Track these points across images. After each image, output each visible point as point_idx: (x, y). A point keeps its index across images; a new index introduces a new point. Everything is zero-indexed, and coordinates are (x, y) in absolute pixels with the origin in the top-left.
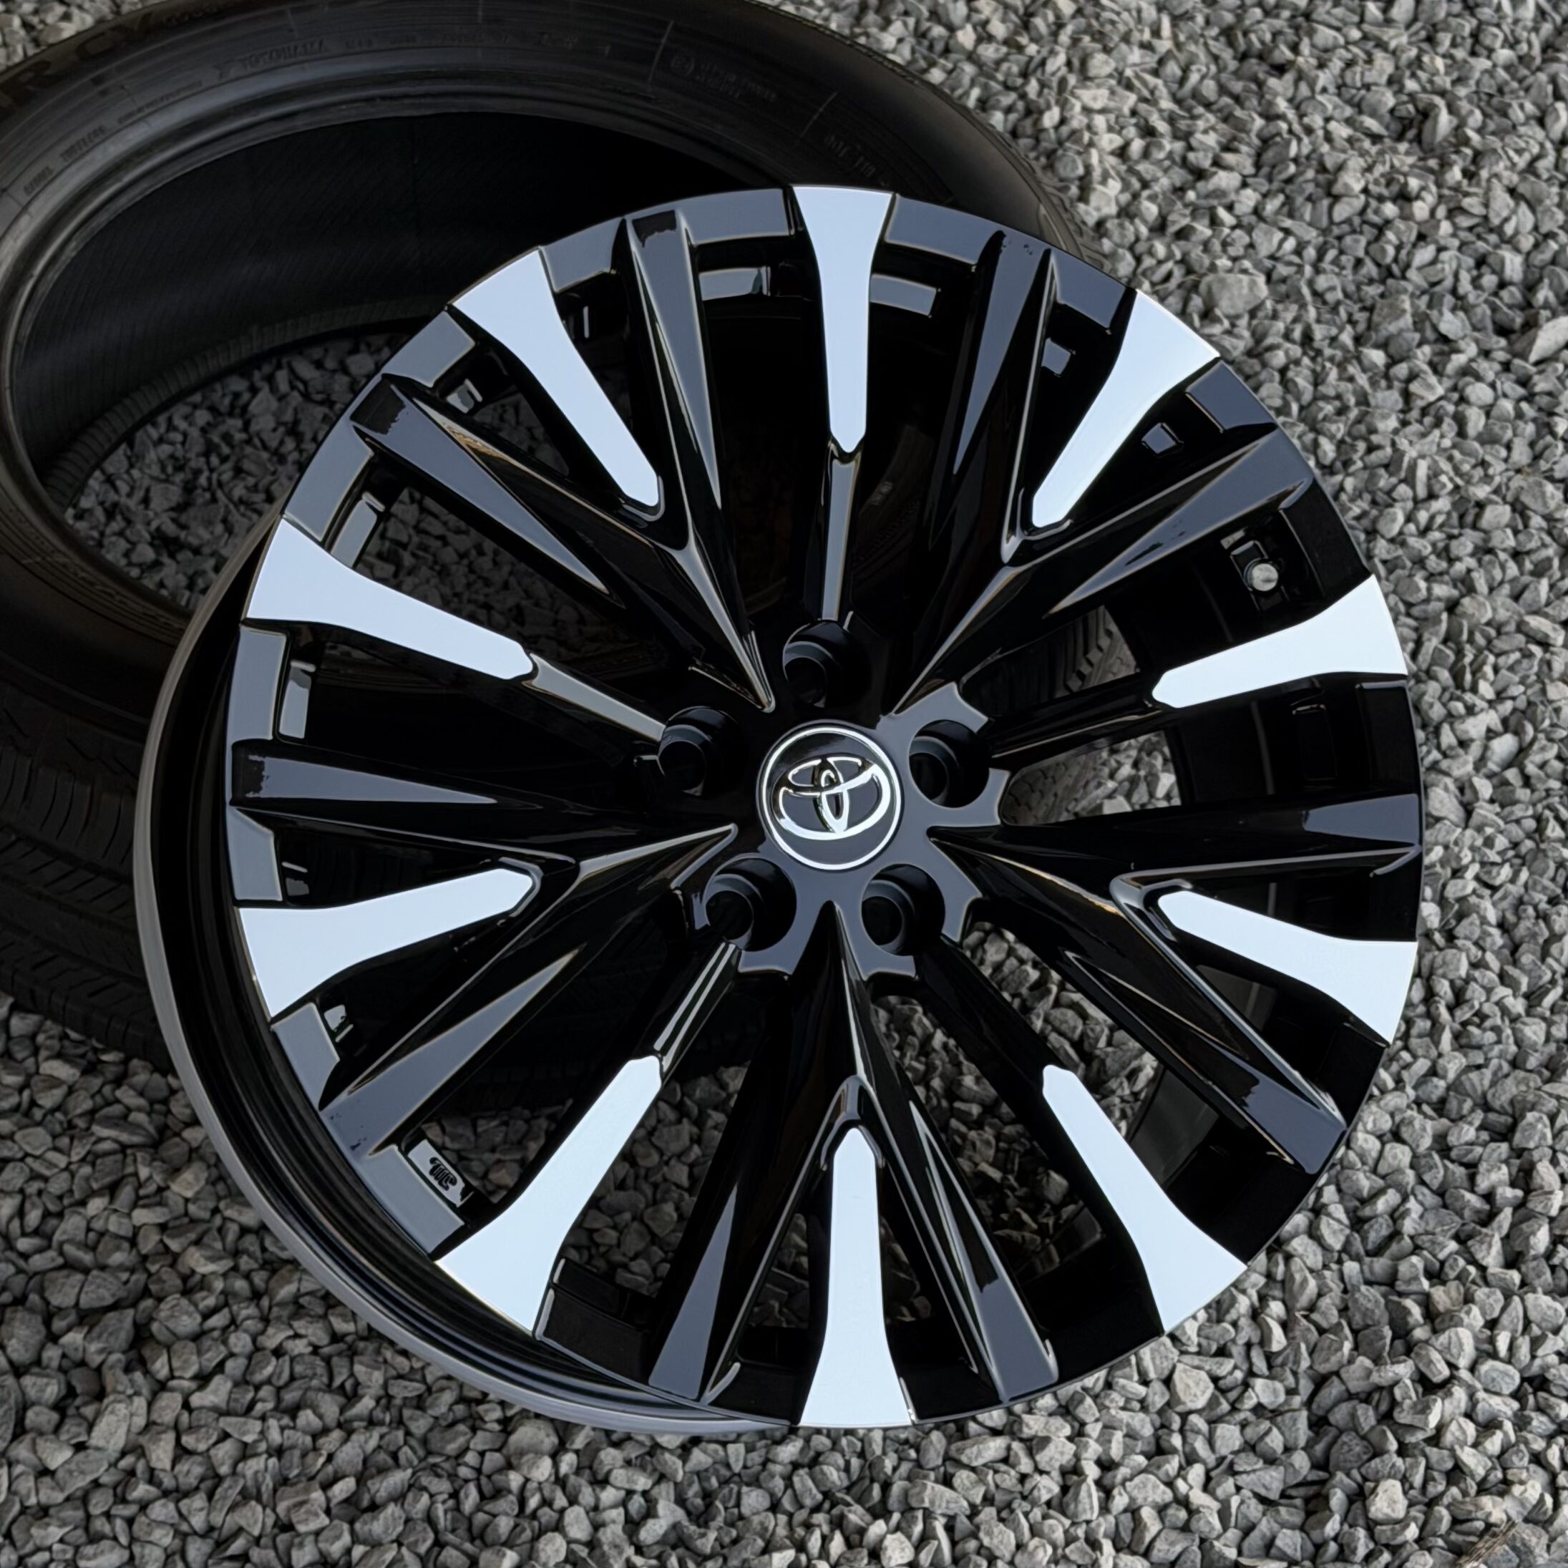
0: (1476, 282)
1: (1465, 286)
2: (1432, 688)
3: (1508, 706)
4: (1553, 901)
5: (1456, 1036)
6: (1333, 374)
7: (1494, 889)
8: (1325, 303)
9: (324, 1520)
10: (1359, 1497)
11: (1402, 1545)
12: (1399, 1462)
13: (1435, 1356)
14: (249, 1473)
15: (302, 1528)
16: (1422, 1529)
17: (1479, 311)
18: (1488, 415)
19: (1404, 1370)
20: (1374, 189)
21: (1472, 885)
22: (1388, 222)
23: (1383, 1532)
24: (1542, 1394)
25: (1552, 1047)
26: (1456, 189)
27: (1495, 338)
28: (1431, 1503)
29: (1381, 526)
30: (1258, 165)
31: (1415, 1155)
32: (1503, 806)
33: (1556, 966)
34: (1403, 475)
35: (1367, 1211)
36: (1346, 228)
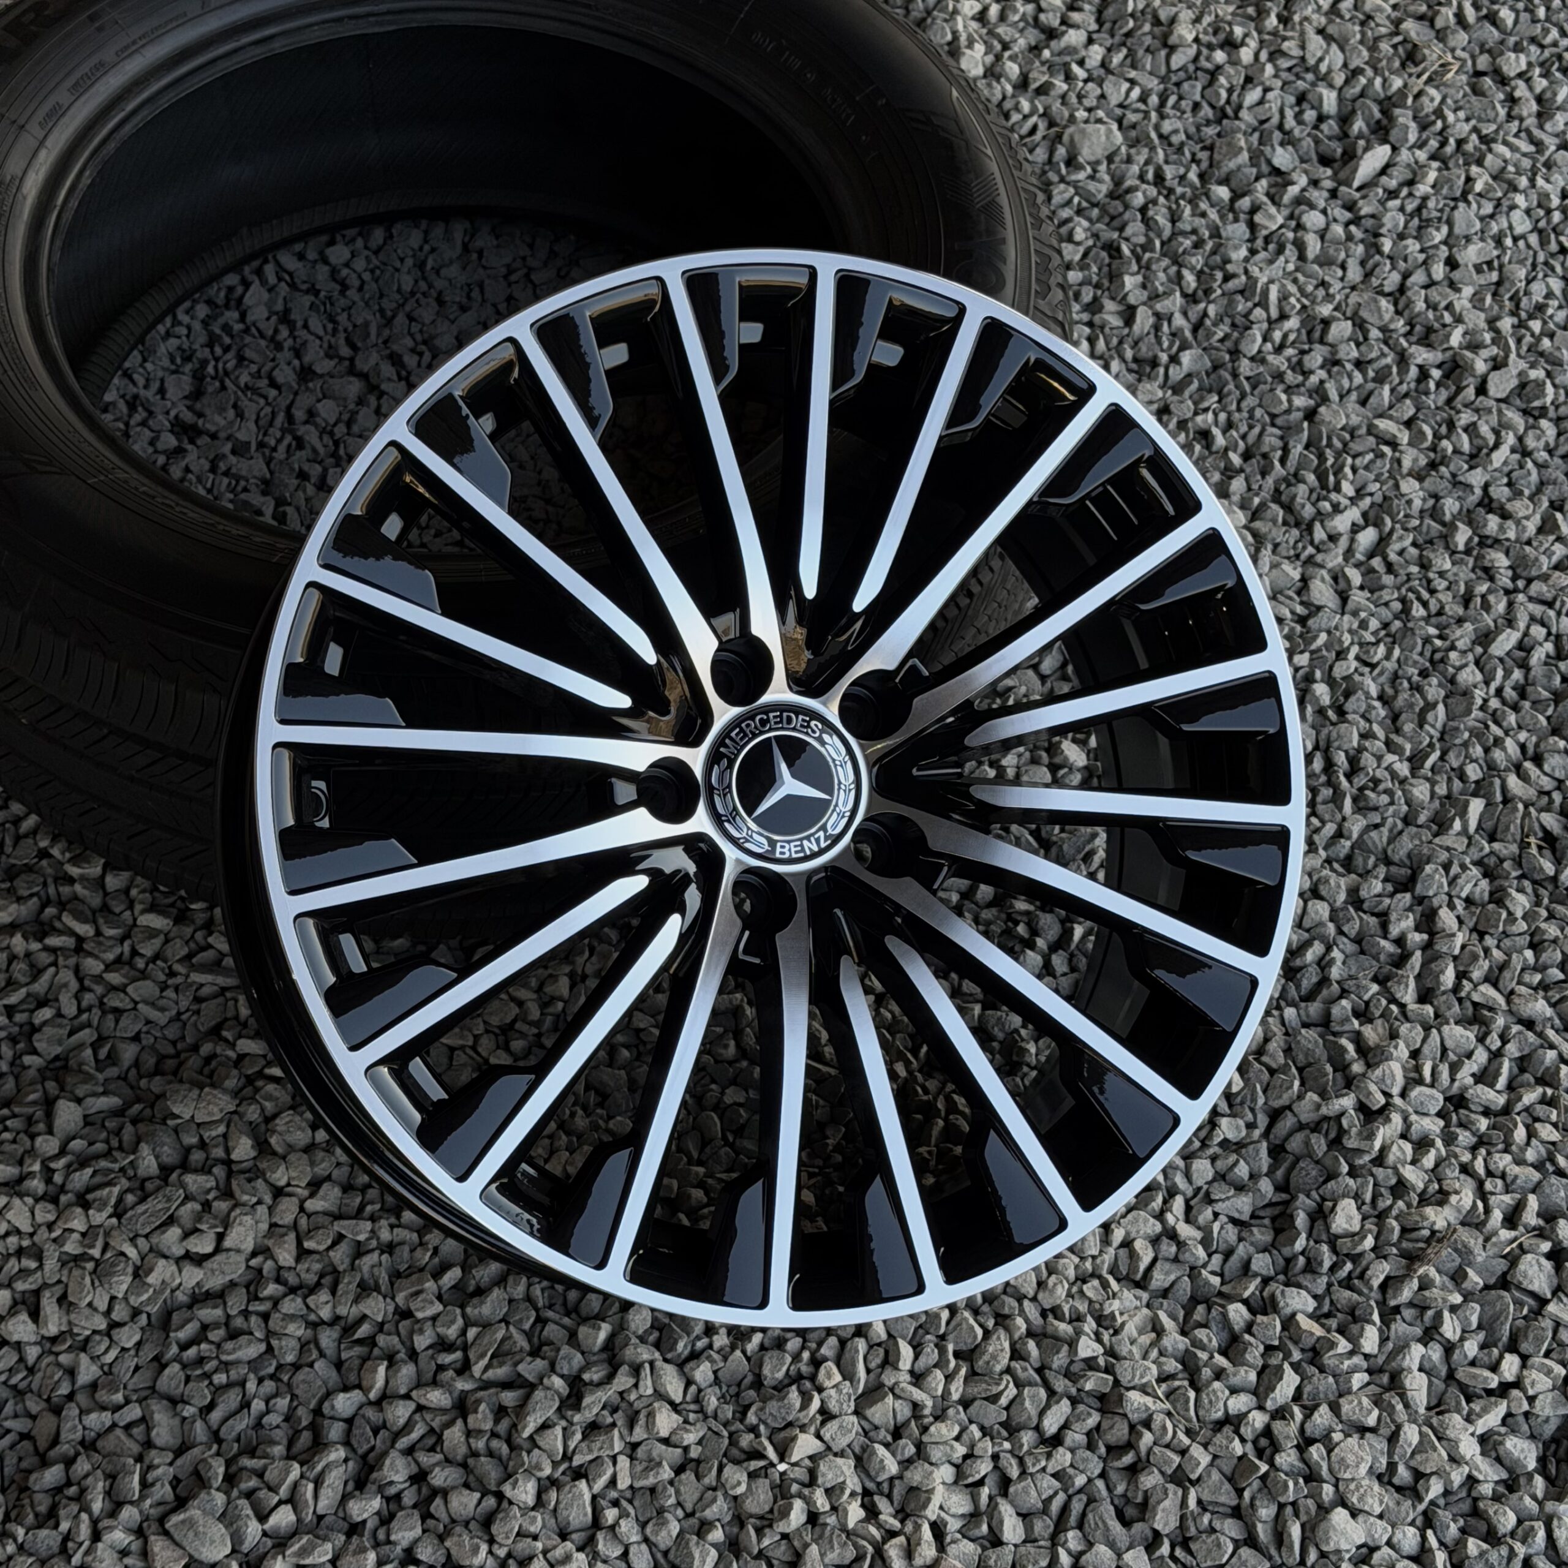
0: (1298, 117)
1: (1290, 122)
2: (1302, 490)
3: (1368, 501)
4: (1424, 674)
5: (1355, 800)
6: (1188, 211)
7: (1373, 666)
8: (1170, 145)
9: (438, 1307)
10: (1321, 1215)
11: (1361, 1255)
12: (1351, 1182)
13: (1373, 1088)
14: (366, 1269)
15: (420, 1315)
16: (1376, 1238)
17: (1304, 144)
18: (1322, 238)
19: (1347, 1102)
20: (1204, 38)
21: (1354, 664)
22: (1218, 68)
23: (1344, 1245)
24: (1462, 1111)
25: (1437, 803)
26: (1275, 33)
27: (1322, 169)
28: (1381, 1216)
29: (1243, 347)
30: (1100, 21)
31: (1333, 911)
32: (1372, 592)
33: (1432, 731)
34: (1257, 299)
35: (1298, 962)
36: (1182, 74)
